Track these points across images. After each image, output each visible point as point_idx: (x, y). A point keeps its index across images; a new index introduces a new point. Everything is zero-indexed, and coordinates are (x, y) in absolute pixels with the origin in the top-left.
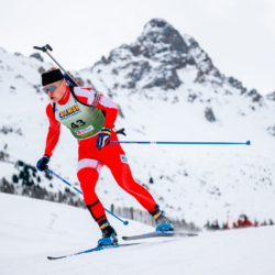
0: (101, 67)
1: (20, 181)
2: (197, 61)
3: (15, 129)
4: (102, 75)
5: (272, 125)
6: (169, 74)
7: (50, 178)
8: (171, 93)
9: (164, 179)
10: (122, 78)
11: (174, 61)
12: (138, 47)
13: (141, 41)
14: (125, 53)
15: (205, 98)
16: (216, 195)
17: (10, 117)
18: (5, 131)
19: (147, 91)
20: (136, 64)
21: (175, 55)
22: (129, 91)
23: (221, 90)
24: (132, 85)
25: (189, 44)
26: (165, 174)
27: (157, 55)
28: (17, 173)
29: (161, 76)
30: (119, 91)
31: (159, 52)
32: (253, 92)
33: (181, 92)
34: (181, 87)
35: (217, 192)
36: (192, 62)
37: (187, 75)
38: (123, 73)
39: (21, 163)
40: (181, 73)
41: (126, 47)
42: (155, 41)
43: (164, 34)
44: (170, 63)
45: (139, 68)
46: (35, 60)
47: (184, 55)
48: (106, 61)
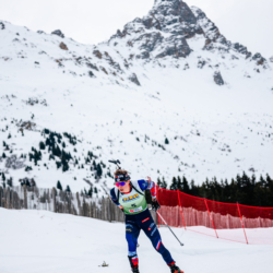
0: (117, 40)
1: (47, 147)
2: (205, 30)
3: (40, 100)
4: (117, 48)
6: (180, 43)
7: (74, 143)
8: (182, 61)
9: (178, 139)
10: (137, 50)
11: (184, 31)
12: (150, 20)
13: (152, 14)
14: (138, 26)
15: (213, 63)
16: (226, 152)
17: (35, 90)
18: (31, 103)
19: (160, 59)
20: (148, 35)
21: (184, 26)
22: (144, 60)
23: (228, 56)
24: (146, 55)
25: (196, 15)
26: (179, 135)
27: (168, 27)
28: (44, 140)
29: (172, 45)
30: (134, 61)
31: (169, 24)
32: (257, 56)
33: (192, 59)
34: (191, 54)
35: (227, 149)
36: (200, 31)
37: (196, 43)
38: (137, 45)
39: (47, 131)
40: (191, 42)
41: (139, 21)
42: (165, 14)
43: (173, 7)
44: (180, 33)
45: (151, 39)
46: (56, 37)
47: (193, 25)
48: (121, 34)
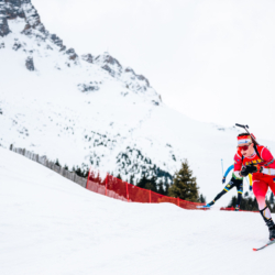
2: (27, 15)
5: (82, 82)
15: (28, 48)
16: (24, 135)
21: (8, 7)
23: (44, 44)
32: (70, 51)
33: (8, 40)
34: (9, 35)
35: (25, 132)
36: (22, 15)
37: (16, 25)
40: (11, 23)
44: (2, 12)
47: (16, 8)
